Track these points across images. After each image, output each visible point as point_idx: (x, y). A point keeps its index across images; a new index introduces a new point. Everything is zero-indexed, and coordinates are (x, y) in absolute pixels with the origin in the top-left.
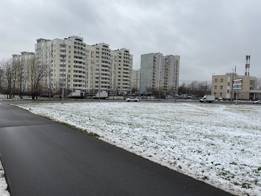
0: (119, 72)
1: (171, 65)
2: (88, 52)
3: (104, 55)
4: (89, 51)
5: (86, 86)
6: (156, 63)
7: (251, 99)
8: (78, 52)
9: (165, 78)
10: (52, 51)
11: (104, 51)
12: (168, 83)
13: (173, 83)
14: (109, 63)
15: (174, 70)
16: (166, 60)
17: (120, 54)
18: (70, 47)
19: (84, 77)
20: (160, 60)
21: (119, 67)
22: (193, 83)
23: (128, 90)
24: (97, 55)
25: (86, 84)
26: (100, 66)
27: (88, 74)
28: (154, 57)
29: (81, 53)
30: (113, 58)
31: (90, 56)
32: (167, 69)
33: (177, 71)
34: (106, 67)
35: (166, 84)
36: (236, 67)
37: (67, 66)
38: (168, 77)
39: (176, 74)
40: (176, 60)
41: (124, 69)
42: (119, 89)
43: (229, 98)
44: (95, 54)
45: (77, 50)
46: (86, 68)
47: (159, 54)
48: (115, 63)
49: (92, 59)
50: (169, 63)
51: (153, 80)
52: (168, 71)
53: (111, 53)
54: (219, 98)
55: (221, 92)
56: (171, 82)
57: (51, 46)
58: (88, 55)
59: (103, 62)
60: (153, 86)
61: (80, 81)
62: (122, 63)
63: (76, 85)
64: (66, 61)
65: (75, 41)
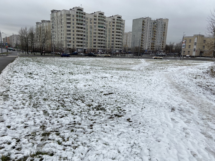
0: (113, 35)
1: (159, 27)
2: (88, 19)
3: (100, 22)
4: (88, 18)
6: (145, 26)
8: (80, 20)
10: (61, 19)
11: (100, 18)
13: (160, 43)
14: (105, 28)
16: (154, 23)
17: (114, 19)
18: (73, 16)
19: (84, 39)
20: (149, 23)
21: (113, 31)
23: (120, 49)
24: (95, 21)
25: (86, 45)
26: (97, 30)
27: (88, 37)
29: (82, 21)
30: (108, 23)
31: (89, 23)
32: (155, 31)
34: (102, 31)
35: (154, 44)
37: (72, 31)
38: (155, 38)
40: (163, 23)
41: (117, 32)
42: (112, 49)
43: (195, 55)
44: (93, 21)
45: (79, 18)
46: (86, 32)
47: (148, 19)
48: (110, 27)
49: (91, 25)
50: (157, 26)
51: (142, 40)
52: (156, 33)
53: (106, 19)
55: (189, 50)
56: (158, 42)
57: (60, 16)
58: (88, 22)
59: (99, 27)
60: (141, 46)
61: (81, 42)
62: (115, 27)
63: (79, 46)
64: (71, 27)
65: (77, 11)
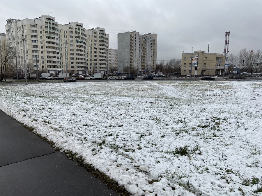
0: (95, 52)
1: (148, 43)
2: (61, 32)
3: (78, 35)
4: (62, 30)
5: (61, 66)
6: (132, 42)
8: (50, 33)
9: (142, 57)
10: (23, 31)
11: (78, 31)
12: (145, 61)
13: (151, 62)
14: (84, 43)
15: (151, 48)
16: (142, 39)
17: (95, 33)
18: (41, 27)
19: (58, 58)
20: (137, 39)
21: (95, 47)
22: (171, 61)
23: (105, 70)
24: (71, 34)
25: (61, 65)
26: (75, 46)
27: (63, 55)
28: (131, 36)
29: (54, 33)
30: (88, 38)
31: (63, 36)
32: (144, 48)
33: (154, 49)
34: (81, 47)
35: (144, 63)
37: (39, 47)
38: (145, 56)
39: (154, 52)
40: (152, 39)
41: (100, 49)
42: (95, 69)
43: (197, 75)
44: (68, 34)
45: (49, 30)
46: (60, 48)
47: (135, 33)
48: (90, 42)
49: (66, 39)
50: (146, 42)
51: (131, 59)
52: (145, 50)
53: (85, 33)
54: (188, 75)
55: (190, 69)
56: (149, 61)
57: (21, 26)
58: (61, 35)
59: (77, 42)
60: (131, 65)
61: (54, 62)
62: (98, 43)
63: (50, 67)
64: (38, 42)
65: (46, 21)
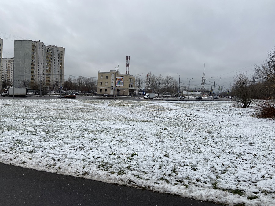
1: (54, 57)
6: (35, 53)
7: (130, 95)
9: (47, 71)
12: (51, 76)
13: (58, 78)
16: (48, 51)
20: (41, 49)
22: (79, 79)
28: (33, 45)
32: (50, 61)
33: (61, 64)
35: (49, 78)
36: (118, 66)
38: (51, 70)
39: (61, 67)
43: (113, 94)
50: (52, 54)
51: (32, 72)
52: (51, 64)
54: (104, 94)
55: (106, 88)
56: (55, 76)
60: (32, 79)
